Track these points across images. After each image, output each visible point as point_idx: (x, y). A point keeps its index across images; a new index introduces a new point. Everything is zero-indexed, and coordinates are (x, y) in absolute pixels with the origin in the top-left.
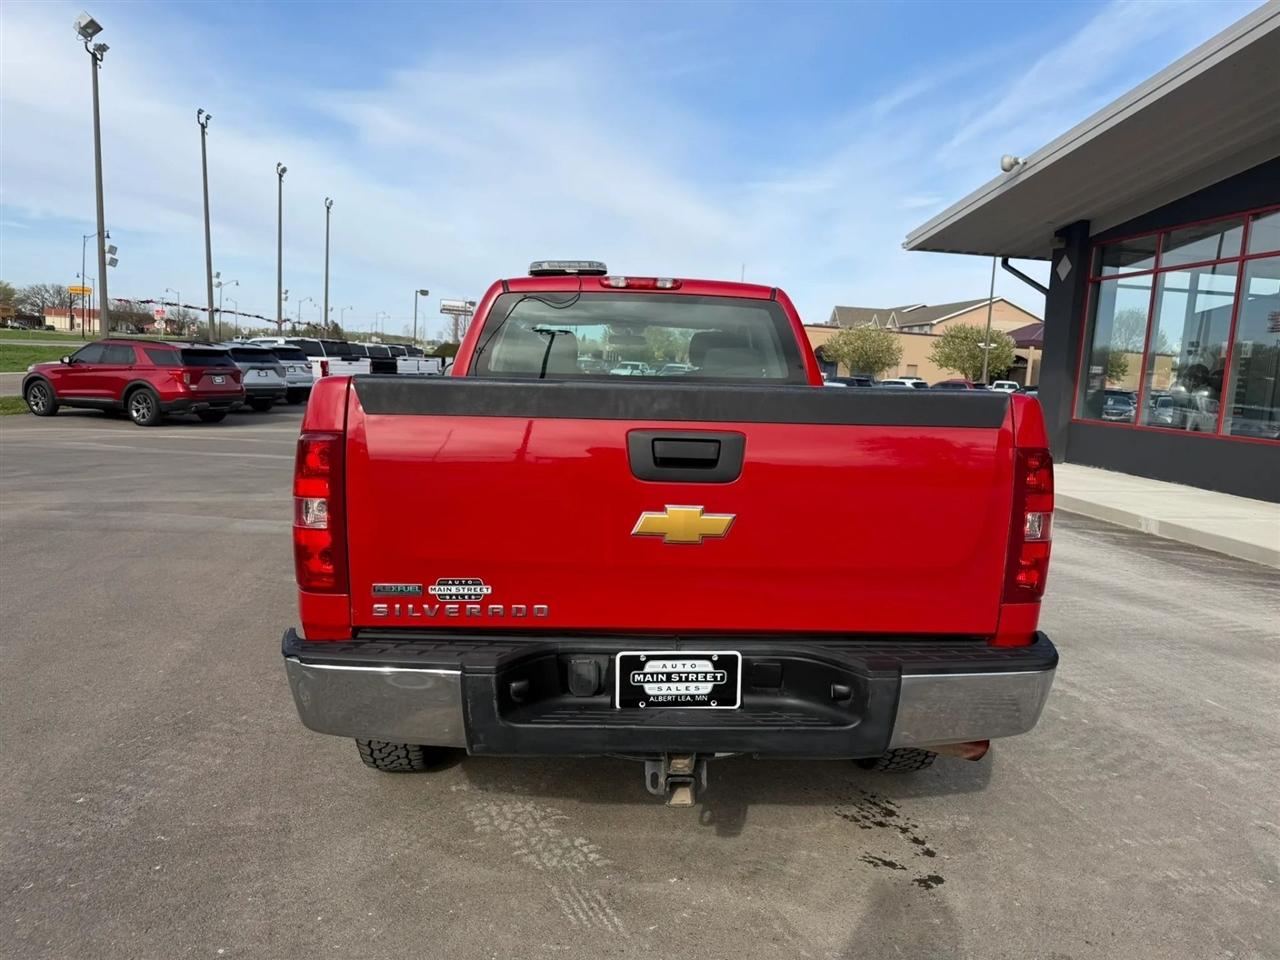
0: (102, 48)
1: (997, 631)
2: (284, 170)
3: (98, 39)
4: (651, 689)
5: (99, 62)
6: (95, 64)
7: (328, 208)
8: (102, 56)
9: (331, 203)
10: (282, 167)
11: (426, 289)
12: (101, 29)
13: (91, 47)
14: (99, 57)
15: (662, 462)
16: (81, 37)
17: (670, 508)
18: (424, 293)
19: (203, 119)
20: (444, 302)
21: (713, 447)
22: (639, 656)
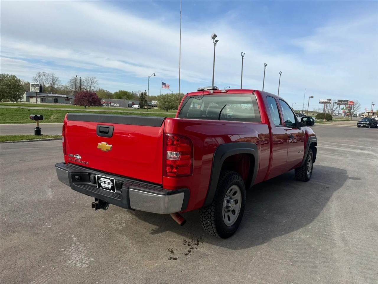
0: (217, 41)
1: (162, 183)
2: (266, 65)
3: (216, 39)
4: (102, 184)
5: (216, 45)
6: (215, 45)
7: (280, 74)
8: (217, 43)
9: (281, 73)
10: (266, 64)
11: (313, 96)
12: (217, 36)
13: (214, 41)
14: (216, 43)
15: (101, 132)
16: (212, 39)
17: (102, 143)
18: (312, 97)
19: (243, 54)
20: (321, 100)
21: (108, 129)
22: (99, 176)
